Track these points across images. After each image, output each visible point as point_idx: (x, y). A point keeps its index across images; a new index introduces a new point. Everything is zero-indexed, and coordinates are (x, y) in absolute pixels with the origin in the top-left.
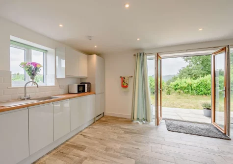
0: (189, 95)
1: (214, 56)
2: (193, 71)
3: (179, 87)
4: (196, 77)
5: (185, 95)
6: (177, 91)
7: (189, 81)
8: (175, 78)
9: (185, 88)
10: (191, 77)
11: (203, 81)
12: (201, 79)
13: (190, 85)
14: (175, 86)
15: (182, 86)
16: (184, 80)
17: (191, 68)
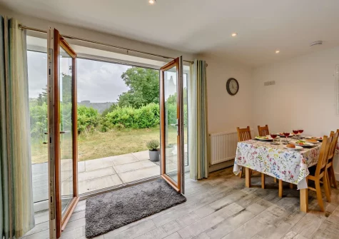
0: (131, 129)
1: (163, 73)
2: (135, 98)
3: (119, 119)
4: (138, 107)
5: (127, 130)
6: (117, 125)
7: (131, 110)
8: (114, 107)
9: (126, 120)
10: (133, 106)
11: (145, 111)
12: (143, 108)
13: (132, 116)
14: (114, 118)
15: (122, 117)
16: (125, 109)
17: (132, 94)
